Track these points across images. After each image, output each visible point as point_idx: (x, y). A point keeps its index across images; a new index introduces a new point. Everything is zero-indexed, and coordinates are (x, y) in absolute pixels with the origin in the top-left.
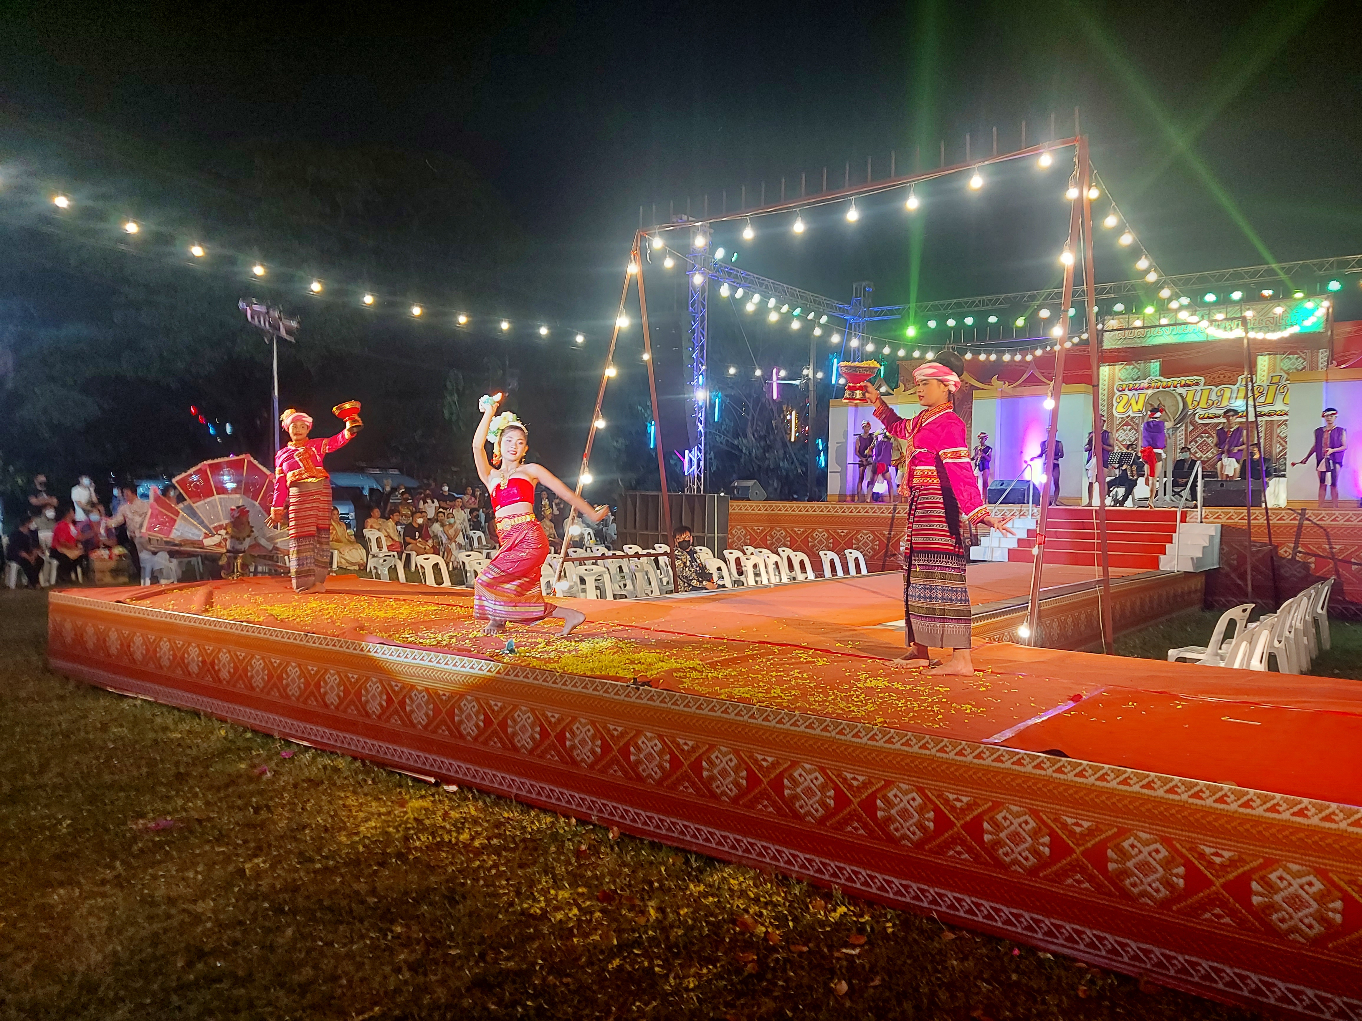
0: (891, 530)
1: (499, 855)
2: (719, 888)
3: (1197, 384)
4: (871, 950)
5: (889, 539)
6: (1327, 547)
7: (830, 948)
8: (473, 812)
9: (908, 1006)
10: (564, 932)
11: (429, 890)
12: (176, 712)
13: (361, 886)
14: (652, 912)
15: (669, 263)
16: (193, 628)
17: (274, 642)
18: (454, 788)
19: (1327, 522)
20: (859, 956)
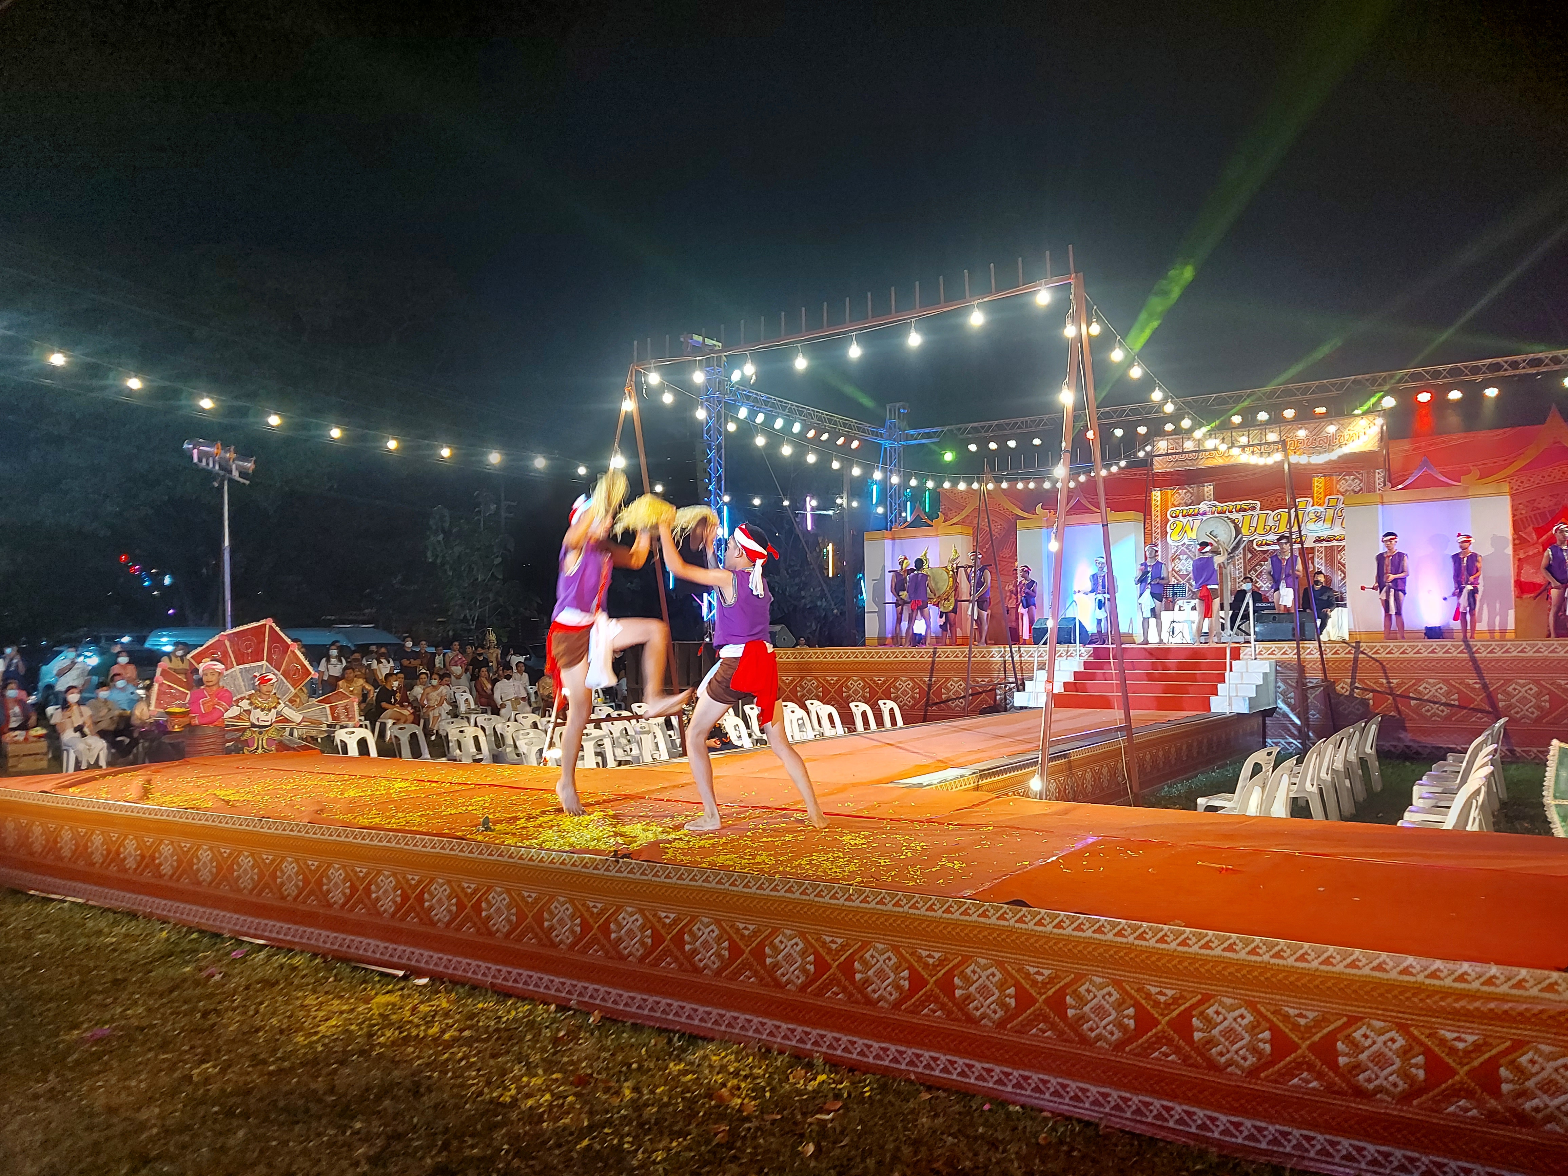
0: (931, 677)
1: (471, 1046)
2: (699, 1065)
3: (1253, 508)
4: (844, 1115)
5: (930, 686)
6: (1384, 681)
7: (804, 1114)
8: (445, 1004)
9: (871, 1162)
10: (533, 1117)
11: (393, 1085)
12: (111, 915)
13: (319, 1085)
14: (627, 1092)
15: (668, 398)
16: (128, 818)
17: (223, 830)
18: (424, 981)
19: (1383, 655)
20: (832, 1120)
